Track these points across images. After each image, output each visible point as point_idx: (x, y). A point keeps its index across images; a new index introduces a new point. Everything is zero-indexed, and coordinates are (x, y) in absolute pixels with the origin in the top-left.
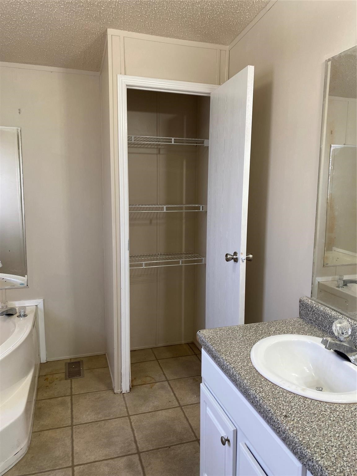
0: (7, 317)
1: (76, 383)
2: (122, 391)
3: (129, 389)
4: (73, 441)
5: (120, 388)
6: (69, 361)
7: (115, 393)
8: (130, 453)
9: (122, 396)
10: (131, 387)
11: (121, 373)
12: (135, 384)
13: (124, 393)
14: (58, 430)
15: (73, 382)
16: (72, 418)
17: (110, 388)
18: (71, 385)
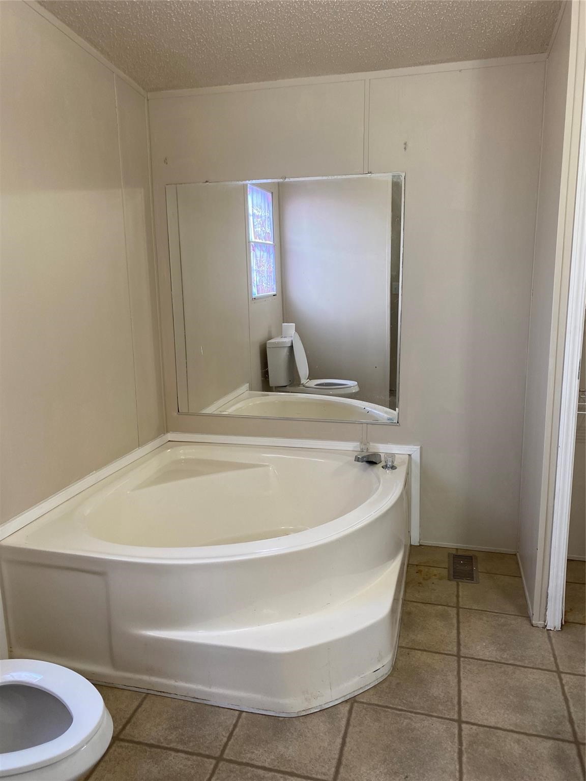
0: (367, 465)
1: (466, 589)
2: (546, 626)
3: (560, 625)
4: (459, 681)
5: (543, 620)
6: (454, 552)
7: (532, 625)
8: (560, 736)
9: (546, 634)
10: (563, 623)
11: (547, 593)
12: (571, 619)
13: (550, 630)
14: (437, 656)
15: (460, 587)
16: (459, 644)
17: (525, 613)
18: (458, 592)
